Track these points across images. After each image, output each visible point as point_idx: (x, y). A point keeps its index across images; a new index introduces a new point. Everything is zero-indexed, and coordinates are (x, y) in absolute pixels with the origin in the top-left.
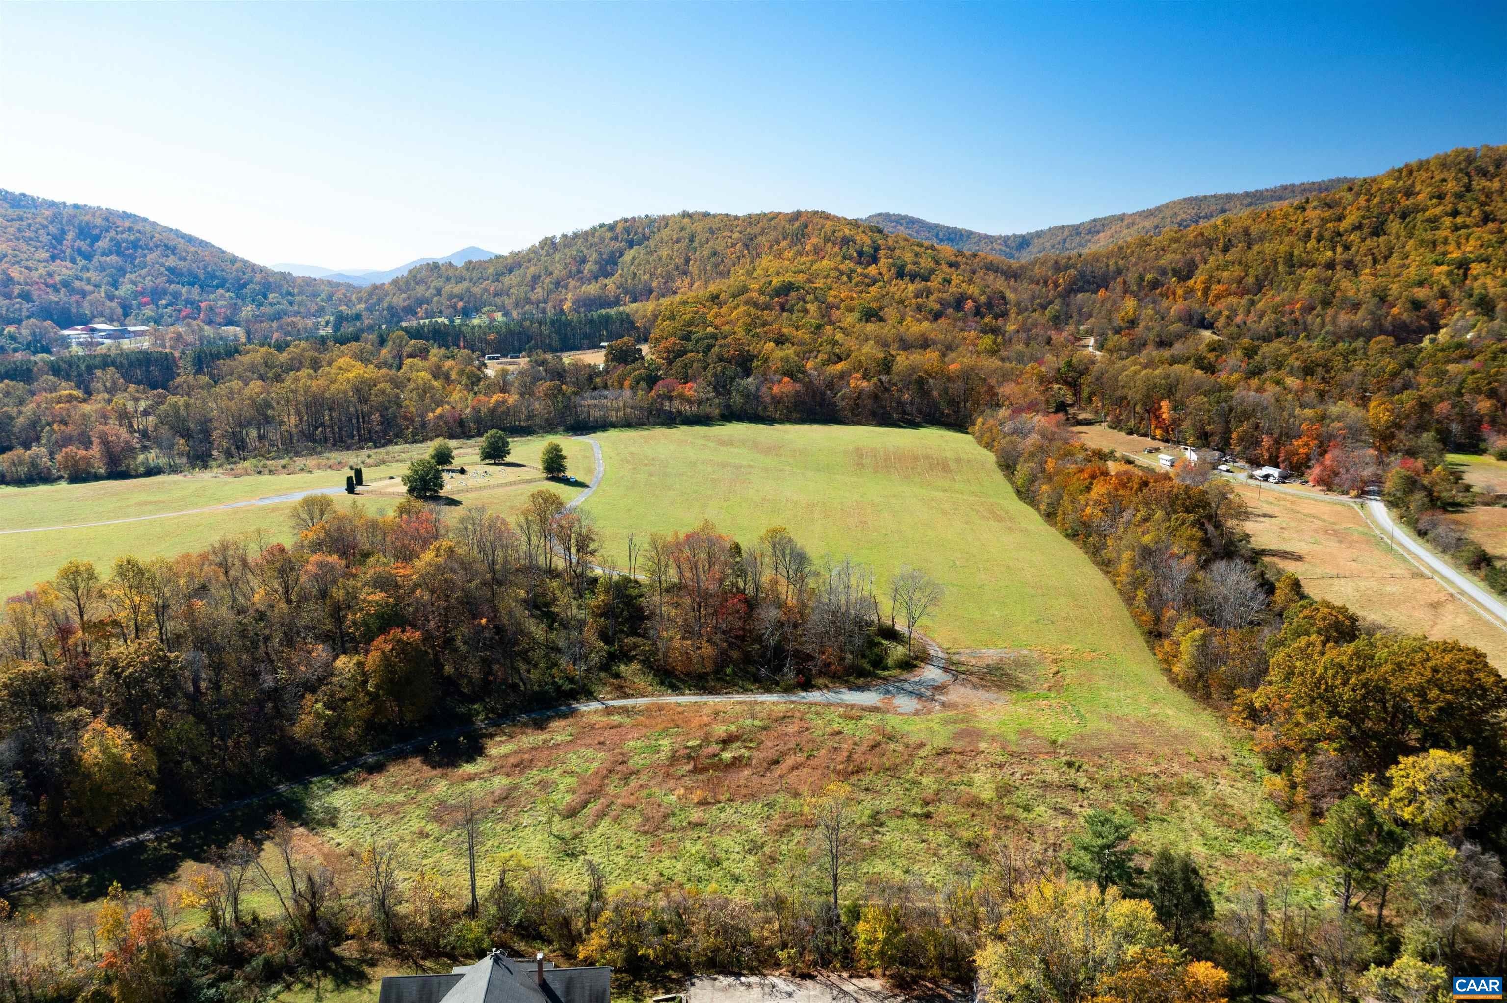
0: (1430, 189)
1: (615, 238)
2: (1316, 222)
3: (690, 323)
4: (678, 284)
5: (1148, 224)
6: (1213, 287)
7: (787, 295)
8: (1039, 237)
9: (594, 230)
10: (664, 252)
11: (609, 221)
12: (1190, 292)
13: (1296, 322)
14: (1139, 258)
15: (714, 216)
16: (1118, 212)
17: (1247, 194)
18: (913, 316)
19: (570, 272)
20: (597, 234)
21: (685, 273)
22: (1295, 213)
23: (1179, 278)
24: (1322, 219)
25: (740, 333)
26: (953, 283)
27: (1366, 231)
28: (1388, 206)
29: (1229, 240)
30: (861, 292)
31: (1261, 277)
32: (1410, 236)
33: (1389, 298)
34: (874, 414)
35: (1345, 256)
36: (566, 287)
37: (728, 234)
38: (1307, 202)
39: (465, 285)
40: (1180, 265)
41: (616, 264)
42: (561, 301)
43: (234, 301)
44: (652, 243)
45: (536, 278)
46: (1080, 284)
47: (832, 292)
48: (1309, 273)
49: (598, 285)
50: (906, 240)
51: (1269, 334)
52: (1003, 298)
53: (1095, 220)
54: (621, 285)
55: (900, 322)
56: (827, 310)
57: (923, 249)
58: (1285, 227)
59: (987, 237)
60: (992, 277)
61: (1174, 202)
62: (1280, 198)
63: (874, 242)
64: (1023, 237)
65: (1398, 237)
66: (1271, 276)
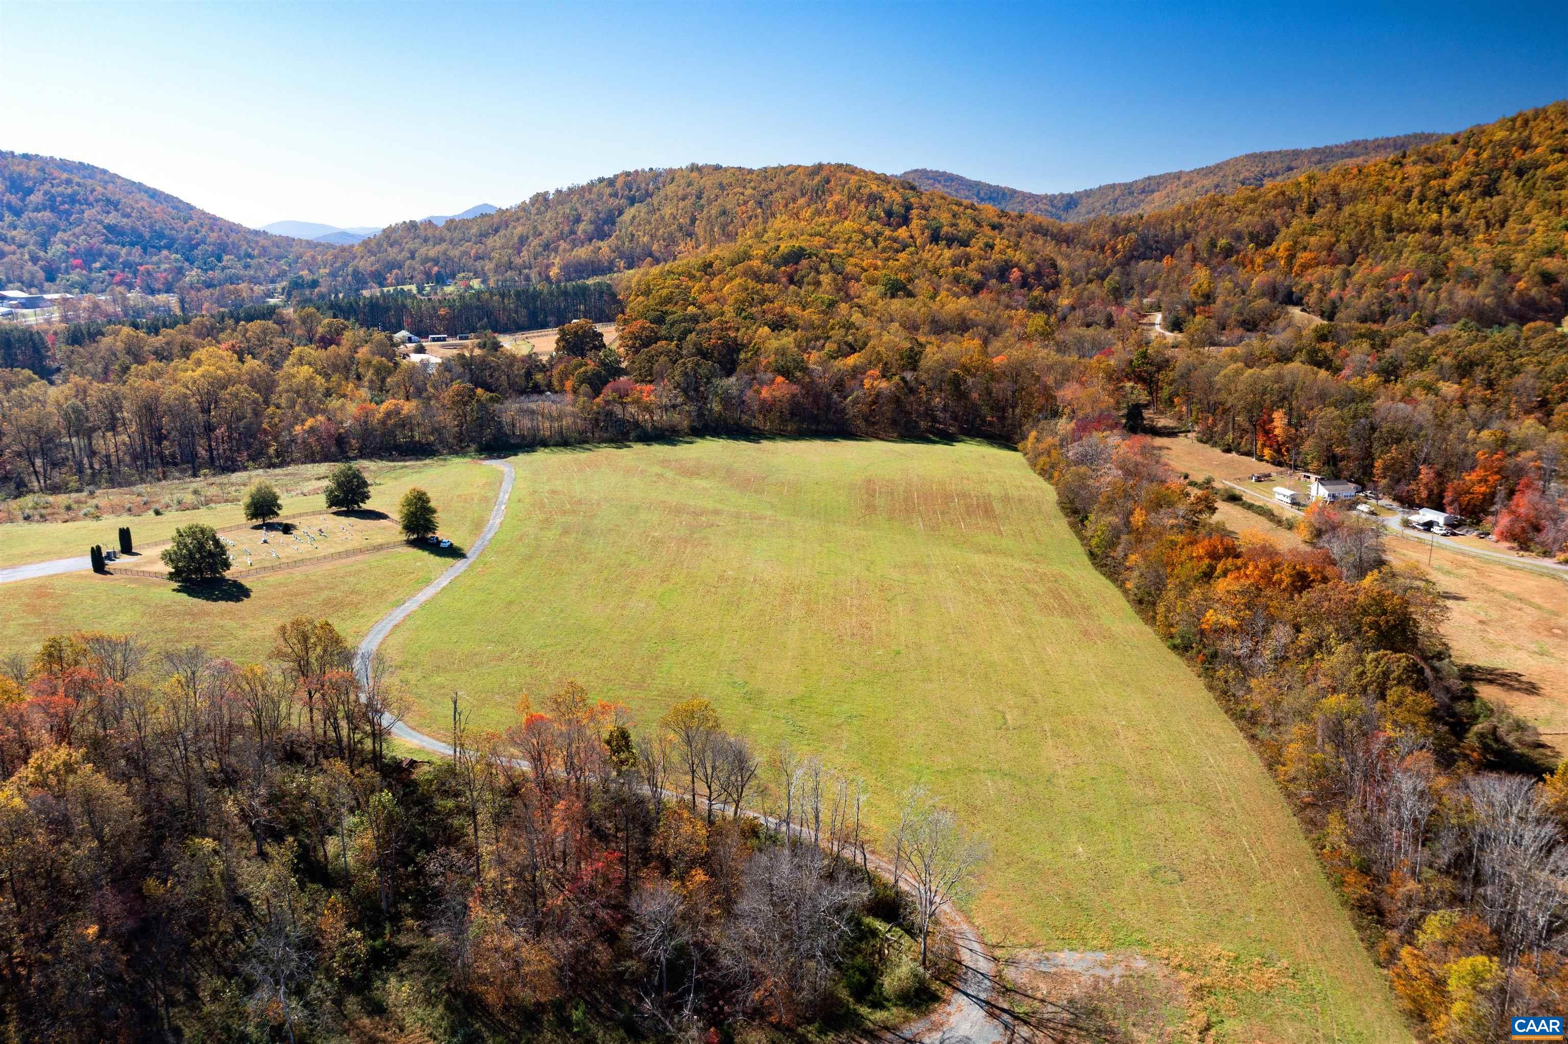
0: (1550, 142)
1: (615, 195)
2: (1417, 180)
3: (668, 300)
4: (681, 247)
5: (1208, 182)
6: (1299, 255)
7: (797, 263)
8: (1088, 196)
9: (592, 185)
10: (667, 211)
11: (609, 174)
12: (1271, 261)
13: (1403, 298)
14: (1210, 221)
15: (726, 170)
16: (1174, 169)
17: (1315, 151)
18: (948, 290)
19: (562, 233)
20: (595, 190)
21: (690, 235)
22: (1392, 169)
23: (1257, 244)
24: (1424, 175)
25: (729, 312)
26: (996, 248)
27: (1476, 190)
28: (1501, 161)
29: (1315, 200)
30: (887, 260)
31: (1354, 243)
32: (1530, 196)
33: (1513, 270)
34: (894, 423)
35: (1453, 219)
36: (556, 250)
37: (740, 190)
38: (1404, 157)
39: (444, 246)
40: (1258, 228)
41: (614, 223)
42: (548, 267)
43: (179, 264)
44: (655, 200)
45: (523, 240)
46: (1141, 250)
47: (852, 260)
48: (1412, 239)
49: (591, 248)
50: (943, 198)
51: (1372, 312)
52: (1054, 265)
53: (1149, 178)
54: (618, 248)
55: (933, 298)
56: (844, 280)
57: (962, 209)
58: (1380, 185)
59: (1031, 196)
60: (1041, 242)
61: (1236, 159)
62: (1351, 155)
63: (905, 200)
64: (1071, 196)
65: (1514, 196)
66: (1366, 242)
